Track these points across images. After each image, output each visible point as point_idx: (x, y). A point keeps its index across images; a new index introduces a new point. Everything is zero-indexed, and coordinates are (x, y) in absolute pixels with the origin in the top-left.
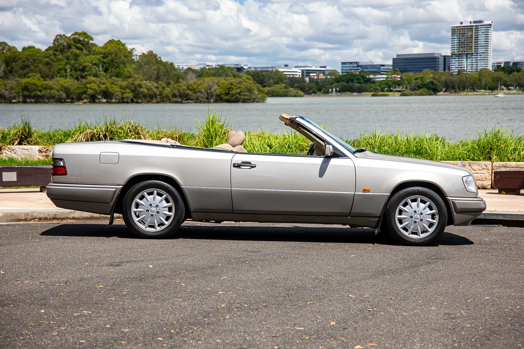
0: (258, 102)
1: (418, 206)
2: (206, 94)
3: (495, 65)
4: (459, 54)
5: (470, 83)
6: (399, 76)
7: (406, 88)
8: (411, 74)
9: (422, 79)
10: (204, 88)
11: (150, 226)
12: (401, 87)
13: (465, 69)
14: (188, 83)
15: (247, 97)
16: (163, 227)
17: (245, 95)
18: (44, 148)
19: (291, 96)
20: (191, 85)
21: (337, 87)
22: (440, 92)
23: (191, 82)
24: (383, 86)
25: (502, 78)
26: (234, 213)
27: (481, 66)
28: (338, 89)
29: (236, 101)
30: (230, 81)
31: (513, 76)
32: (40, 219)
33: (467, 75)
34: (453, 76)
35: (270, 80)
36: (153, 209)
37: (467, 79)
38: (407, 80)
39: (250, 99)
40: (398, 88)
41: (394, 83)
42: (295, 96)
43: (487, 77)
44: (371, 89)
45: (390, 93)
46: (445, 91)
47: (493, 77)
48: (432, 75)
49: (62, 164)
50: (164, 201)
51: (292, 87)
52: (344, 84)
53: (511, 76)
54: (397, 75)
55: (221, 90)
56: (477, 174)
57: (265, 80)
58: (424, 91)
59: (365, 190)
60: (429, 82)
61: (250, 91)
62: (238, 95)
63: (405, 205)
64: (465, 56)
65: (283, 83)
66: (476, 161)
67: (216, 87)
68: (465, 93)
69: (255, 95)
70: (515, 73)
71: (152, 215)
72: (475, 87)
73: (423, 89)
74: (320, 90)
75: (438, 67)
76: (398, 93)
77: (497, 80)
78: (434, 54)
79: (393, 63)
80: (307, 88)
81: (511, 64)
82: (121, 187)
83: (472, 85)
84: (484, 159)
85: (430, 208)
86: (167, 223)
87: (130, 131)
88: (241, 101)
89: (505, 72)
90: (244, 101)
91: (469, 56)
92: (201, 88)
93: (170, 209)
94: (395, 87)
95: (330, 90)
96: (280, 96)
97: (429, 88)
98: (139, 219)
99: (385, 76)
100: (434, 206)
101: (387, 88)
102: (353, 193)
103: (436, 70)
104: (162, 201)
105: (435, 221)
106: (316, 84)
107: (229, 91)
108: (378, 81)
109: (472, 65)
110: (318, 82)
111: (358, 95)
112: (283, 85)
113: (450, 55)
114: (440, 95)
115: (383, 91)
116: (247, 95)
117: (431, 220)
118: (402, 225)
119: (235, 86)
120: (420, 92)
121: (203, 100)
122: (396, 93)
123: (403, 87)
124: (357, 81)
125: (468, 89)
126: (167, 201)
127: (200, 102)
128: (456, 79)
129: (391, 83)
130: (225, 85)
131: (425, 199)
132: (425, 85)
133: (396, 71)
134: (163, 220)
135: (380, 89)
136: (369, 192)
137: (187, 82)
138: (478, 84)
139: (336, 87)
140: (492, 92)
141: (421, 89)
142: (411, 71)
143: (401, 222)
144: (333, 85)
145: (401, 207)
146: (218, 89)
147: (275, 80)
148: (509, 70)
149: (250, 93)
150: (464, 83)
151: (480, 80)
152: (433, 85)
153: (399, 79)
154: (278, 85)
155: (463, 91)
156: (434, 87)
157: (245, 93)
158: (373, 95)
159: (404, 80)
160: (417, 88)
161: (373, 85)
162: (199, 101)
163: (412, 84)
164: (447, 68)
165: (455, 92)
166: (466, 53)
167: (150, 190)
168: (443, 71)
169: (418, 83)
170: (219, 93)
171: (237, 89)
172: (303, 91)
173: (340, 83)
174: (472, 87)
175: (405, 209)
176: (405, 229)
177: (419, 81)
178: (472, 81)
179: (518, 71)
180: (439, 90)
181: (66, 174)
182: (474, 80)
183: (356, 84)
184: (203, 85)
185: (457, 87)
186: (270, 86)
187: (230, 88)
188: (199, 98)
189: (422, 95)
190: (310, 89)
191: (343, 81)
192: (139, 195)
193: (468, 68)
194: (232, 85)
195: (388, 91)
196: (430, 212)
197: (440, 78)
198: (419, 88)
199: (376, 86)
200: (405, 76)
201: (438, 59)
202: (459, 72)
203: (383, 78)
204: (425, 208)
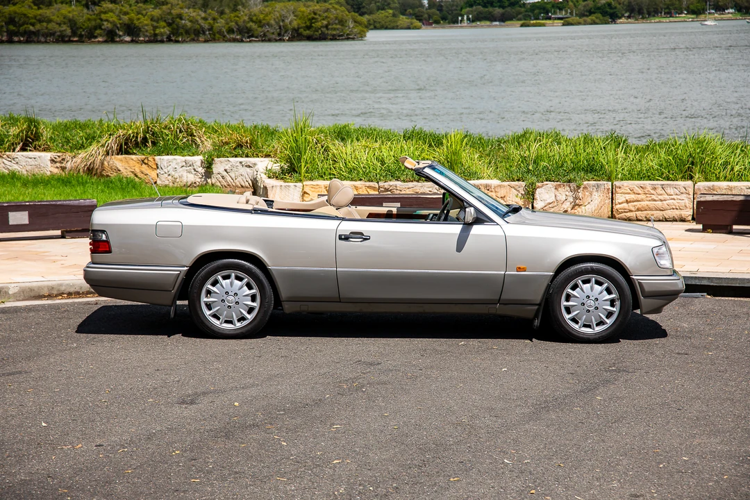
0: (353, 39)
1: (592, 288)
2: (277, 27)
5: (665, 4)
7: (571, 13)
10: (274, 19)
11: (227, 322)
12: (564, 13)
14: (251, 12)
15: (338, 32)
16: (245, 323)
17: (335, 29)
18: (59, 157)
19: (402, 28)
20: (255, 15)
21: (470, 14)
22: (620, 18)
23: (255, 10)
24: (537, 11)
26: (340, 302)
28: (470, 16)
29: (323, 38)
30: (311, 8)
32: (70, 295)
35: (371, 3)
36: (231, 298)
38: (573, 1)
39: (342, 36)
40: (560, 13)
41: (553, 6)
42: (409, 28)
44: (520, 16)
45: (548, 22)
46: (629, 17)
49: (104, 237)
50: (245, 288)
51: (403, 14)
52: (480, 8)
55: (299, 22)
56: (673, 201)
57: (364, 4)
58: (597, 18)
59: (519, 268)
60: (604, 5)
61: (342, 22)
62: (324, 29)
63: (575, 287)
65: (391, 8)
66: (672, 180)
67: (292, 17)
68: (657, 20)
69: (349, 28)
71: (229, 307)
72: (673, 11)
73: (596, 15)
74: (444, 19)
76: (559, 21)
80: (426, 16)
82: (186, 268)
83: (668, 8)
84: (683, 178)
85: (609, 291)
86: (250, 317)
87: (181, 131)
88: (329, 37)
90: (334, 38)
92: (270, 19)
93: (253, 298)
94: (555, 13)
95: (460, 18)
96: (386, 28)
97: (604, 13)
98: (211, 312)
100: (613, 288)
101: (543, 13)
102: (503, 273)
104: (242, 287)
105: (614, 309)
106: (438, 10)
107: (311, 23)
108: (530, 3)
110: (442, 6)
111: (501, 26)
112: (391, 11)
114: (621, 23)
115: (537, 19)
116: (338, 29)
117: (609, 308)
118: (570, 316)
119: (320, 15)
120: (592, 20)
121: (274, 36)
122: (556, 21)
123: (566, 12)
124: (499, 4)
125: (661, 13)
126: (250, 287)
127: (270, 40)
129: (549, 6)
130: (305, 14)
131: (601, 279)
132: (599, 8)
134: (245, 313)
135: (532, 15)
136: (525, 271)
137: (249, 10)
138: (676, 6)
139: (468, 14)
140: (697, 17)
141: (593, 15)
143: (568, 310)
144: (463, 10)
145: (570, 290)
146: (296, 20)
147: (378, 4)
149: (342, 25)
150: (656, 4)
152: (611, 8)
154: (383, 12)
155: (654, 16)
156: (612, 11)
157: (334, 26)
158: (522, 26)
159: (568, 1)
160: (588, 14)
161: (523, 10)
162: (267, 39)
163: (580, 7)
165: (643, 18)
167: (225, 273)
169: (588, 5)
170: (296, 27)
171: (323, 19)
172: (420, 20)
173: (474, 7)
174: (667, 11)
175: (574, 293)
176: (574, 320)
177: (590, 3)
178: (668, 2)
180: (620, 15)
181: (110, 252)
182: (671, 0)
183: (497, 8)
184: (272, 15)
185: (645, 11)
186: (371, 13)
187: (313, 18)
188: (267, 34)
189: (594, 23)
190: (430, 17)
191: (479, 4)
192: (212, 279)
194: (315, 14)
195: (544, 18)
196: (608, 297)
198: (591, 13)
199: (526, 11)
204: (601, 292)
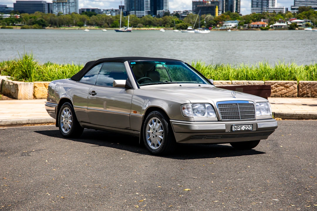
3: (81, 10)
4: (58, 2)
5: (66, 21)
6: (19, 16)
7: (24, 23)
8: (27, 14)
9: (35, 17)
12: (21, 23)
13: (62, 12)
22: (47, 26)
24: (8, 22)
25: (86, 19)
27: (72, 10)
31: (93, 18)
33: (64, 16)
34: (55, 17)
37: (64, 18)
38: (24, 18)
40: (19, 23)
41: (16, 20)
43: (76, 18)
44: (0, 24)
45: (14, 27)
46: (51, 26)
47: (80, 18)
48: (41, 16)
53: (91, 18)
54: (18, 14)
58: (36, 26)
60: (39, 20)
64: (61, 4)
68: (63, 28)
70: (94, 16)
72: (70, 25)
73: (36, 25)
75: (45, 10)
76: (19, 27)
77: (83, 20)
78: (41, 1)
79: (14, 6)
81: (91, 10)
83: (67, 23)
89: (87, 15)
91: (64, 4)
94: (17, 23)
97: (40, 24)
99: (9, 15)
101: (12, 23)
103: (43, 12)
108: (4, 18)
109: (66, 10)
113: (52, 2)
114: (47, 29)
115: (8, 25)
120: (34, 27)
122: (18, 27)
125: (65, 25)
128: (56, 18)
129: (14, 20)
132: (37, 22)
133: (16, 12)
135: (6, 23)
138: (71, 22)
140: (80, 28)
141: (34, 25)
142: (26, 12)
148: (89, 14)
150: (62, 21)
151: (72, 20)
153: (19, 18)
155: (62, 26)
156: (43, 23)
158: (2, 28)
159: (22, 18)
160: (32, 24)
161: (1, 21)
163: (28, 21)
164: (50, 11)
165: (57, 27)
166: (62, 2)
168: (47, 13)
169: (32, 20)
174: (67, 24)
177: (33, 20)
178: (68, 21)
179: (95, 15)
180: (47, 25)
182: (69, 20)
185: (58, 24)
189: (35, 28)
193: (64, 12)
195: (12, 25)
197: (47, 18)
198: (33, 24)
199: (3, 22)
200: (23, 16)
201: (44, 5)
202: (59, 14)
203: (8, 16)
